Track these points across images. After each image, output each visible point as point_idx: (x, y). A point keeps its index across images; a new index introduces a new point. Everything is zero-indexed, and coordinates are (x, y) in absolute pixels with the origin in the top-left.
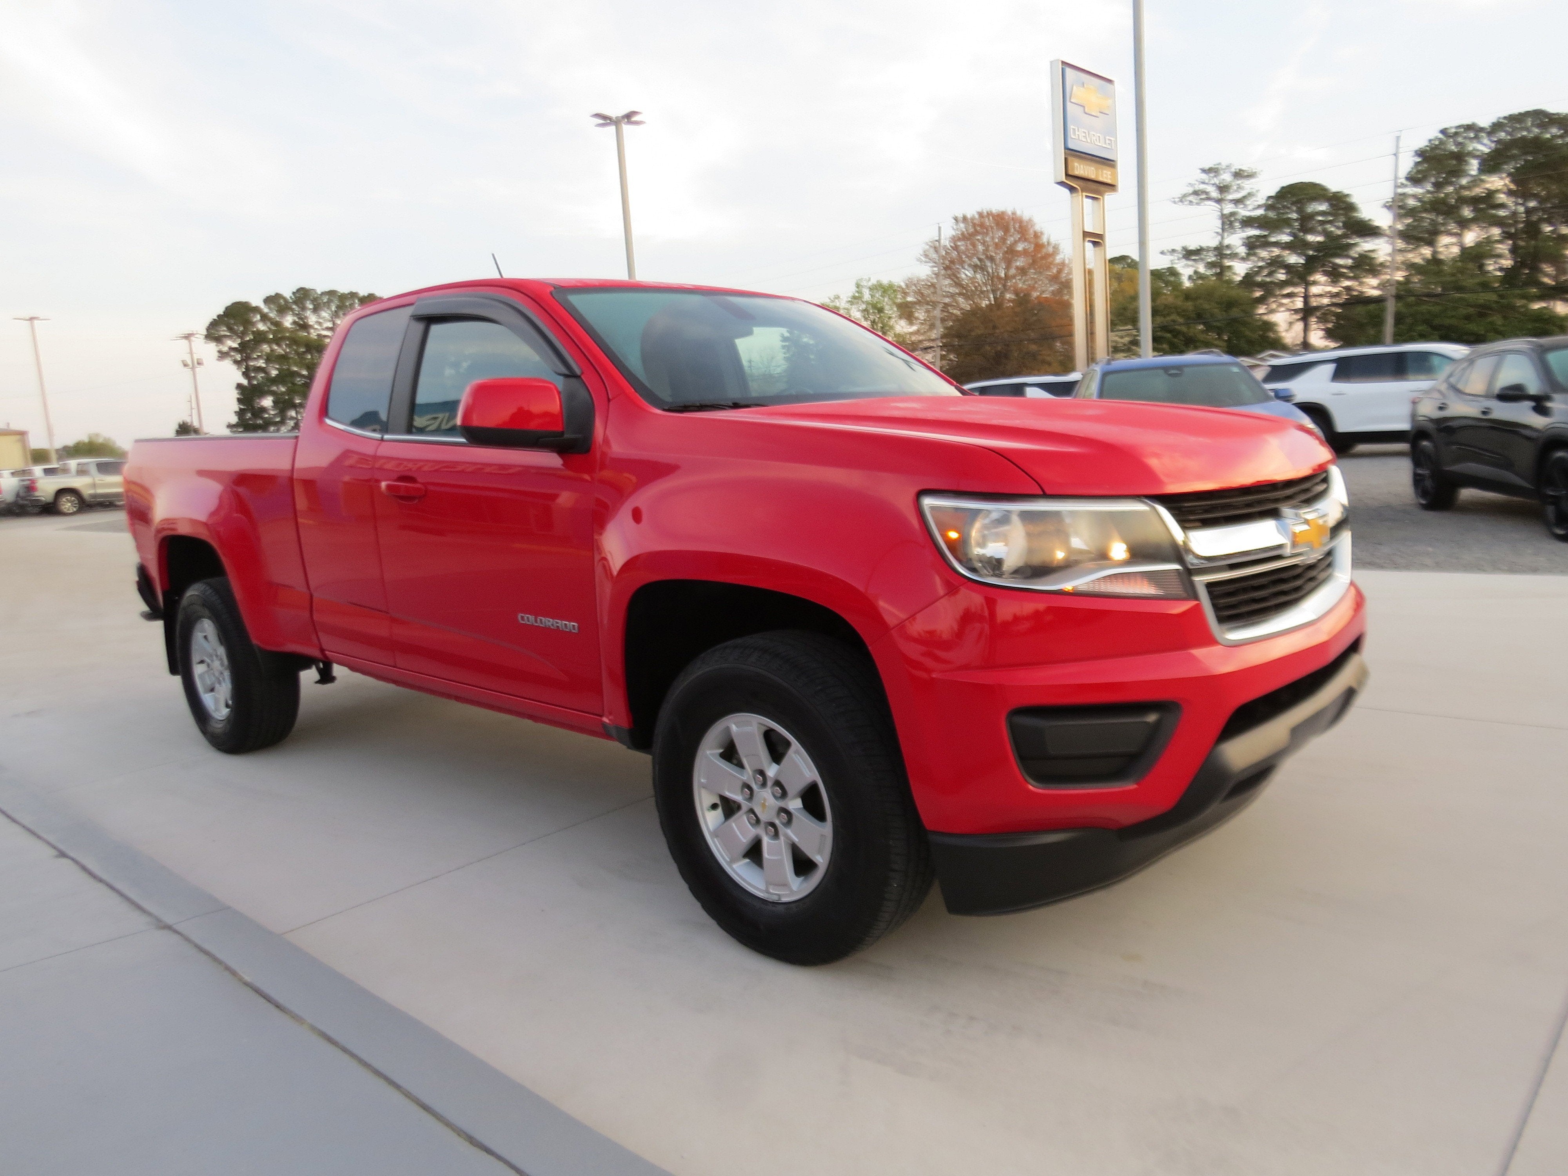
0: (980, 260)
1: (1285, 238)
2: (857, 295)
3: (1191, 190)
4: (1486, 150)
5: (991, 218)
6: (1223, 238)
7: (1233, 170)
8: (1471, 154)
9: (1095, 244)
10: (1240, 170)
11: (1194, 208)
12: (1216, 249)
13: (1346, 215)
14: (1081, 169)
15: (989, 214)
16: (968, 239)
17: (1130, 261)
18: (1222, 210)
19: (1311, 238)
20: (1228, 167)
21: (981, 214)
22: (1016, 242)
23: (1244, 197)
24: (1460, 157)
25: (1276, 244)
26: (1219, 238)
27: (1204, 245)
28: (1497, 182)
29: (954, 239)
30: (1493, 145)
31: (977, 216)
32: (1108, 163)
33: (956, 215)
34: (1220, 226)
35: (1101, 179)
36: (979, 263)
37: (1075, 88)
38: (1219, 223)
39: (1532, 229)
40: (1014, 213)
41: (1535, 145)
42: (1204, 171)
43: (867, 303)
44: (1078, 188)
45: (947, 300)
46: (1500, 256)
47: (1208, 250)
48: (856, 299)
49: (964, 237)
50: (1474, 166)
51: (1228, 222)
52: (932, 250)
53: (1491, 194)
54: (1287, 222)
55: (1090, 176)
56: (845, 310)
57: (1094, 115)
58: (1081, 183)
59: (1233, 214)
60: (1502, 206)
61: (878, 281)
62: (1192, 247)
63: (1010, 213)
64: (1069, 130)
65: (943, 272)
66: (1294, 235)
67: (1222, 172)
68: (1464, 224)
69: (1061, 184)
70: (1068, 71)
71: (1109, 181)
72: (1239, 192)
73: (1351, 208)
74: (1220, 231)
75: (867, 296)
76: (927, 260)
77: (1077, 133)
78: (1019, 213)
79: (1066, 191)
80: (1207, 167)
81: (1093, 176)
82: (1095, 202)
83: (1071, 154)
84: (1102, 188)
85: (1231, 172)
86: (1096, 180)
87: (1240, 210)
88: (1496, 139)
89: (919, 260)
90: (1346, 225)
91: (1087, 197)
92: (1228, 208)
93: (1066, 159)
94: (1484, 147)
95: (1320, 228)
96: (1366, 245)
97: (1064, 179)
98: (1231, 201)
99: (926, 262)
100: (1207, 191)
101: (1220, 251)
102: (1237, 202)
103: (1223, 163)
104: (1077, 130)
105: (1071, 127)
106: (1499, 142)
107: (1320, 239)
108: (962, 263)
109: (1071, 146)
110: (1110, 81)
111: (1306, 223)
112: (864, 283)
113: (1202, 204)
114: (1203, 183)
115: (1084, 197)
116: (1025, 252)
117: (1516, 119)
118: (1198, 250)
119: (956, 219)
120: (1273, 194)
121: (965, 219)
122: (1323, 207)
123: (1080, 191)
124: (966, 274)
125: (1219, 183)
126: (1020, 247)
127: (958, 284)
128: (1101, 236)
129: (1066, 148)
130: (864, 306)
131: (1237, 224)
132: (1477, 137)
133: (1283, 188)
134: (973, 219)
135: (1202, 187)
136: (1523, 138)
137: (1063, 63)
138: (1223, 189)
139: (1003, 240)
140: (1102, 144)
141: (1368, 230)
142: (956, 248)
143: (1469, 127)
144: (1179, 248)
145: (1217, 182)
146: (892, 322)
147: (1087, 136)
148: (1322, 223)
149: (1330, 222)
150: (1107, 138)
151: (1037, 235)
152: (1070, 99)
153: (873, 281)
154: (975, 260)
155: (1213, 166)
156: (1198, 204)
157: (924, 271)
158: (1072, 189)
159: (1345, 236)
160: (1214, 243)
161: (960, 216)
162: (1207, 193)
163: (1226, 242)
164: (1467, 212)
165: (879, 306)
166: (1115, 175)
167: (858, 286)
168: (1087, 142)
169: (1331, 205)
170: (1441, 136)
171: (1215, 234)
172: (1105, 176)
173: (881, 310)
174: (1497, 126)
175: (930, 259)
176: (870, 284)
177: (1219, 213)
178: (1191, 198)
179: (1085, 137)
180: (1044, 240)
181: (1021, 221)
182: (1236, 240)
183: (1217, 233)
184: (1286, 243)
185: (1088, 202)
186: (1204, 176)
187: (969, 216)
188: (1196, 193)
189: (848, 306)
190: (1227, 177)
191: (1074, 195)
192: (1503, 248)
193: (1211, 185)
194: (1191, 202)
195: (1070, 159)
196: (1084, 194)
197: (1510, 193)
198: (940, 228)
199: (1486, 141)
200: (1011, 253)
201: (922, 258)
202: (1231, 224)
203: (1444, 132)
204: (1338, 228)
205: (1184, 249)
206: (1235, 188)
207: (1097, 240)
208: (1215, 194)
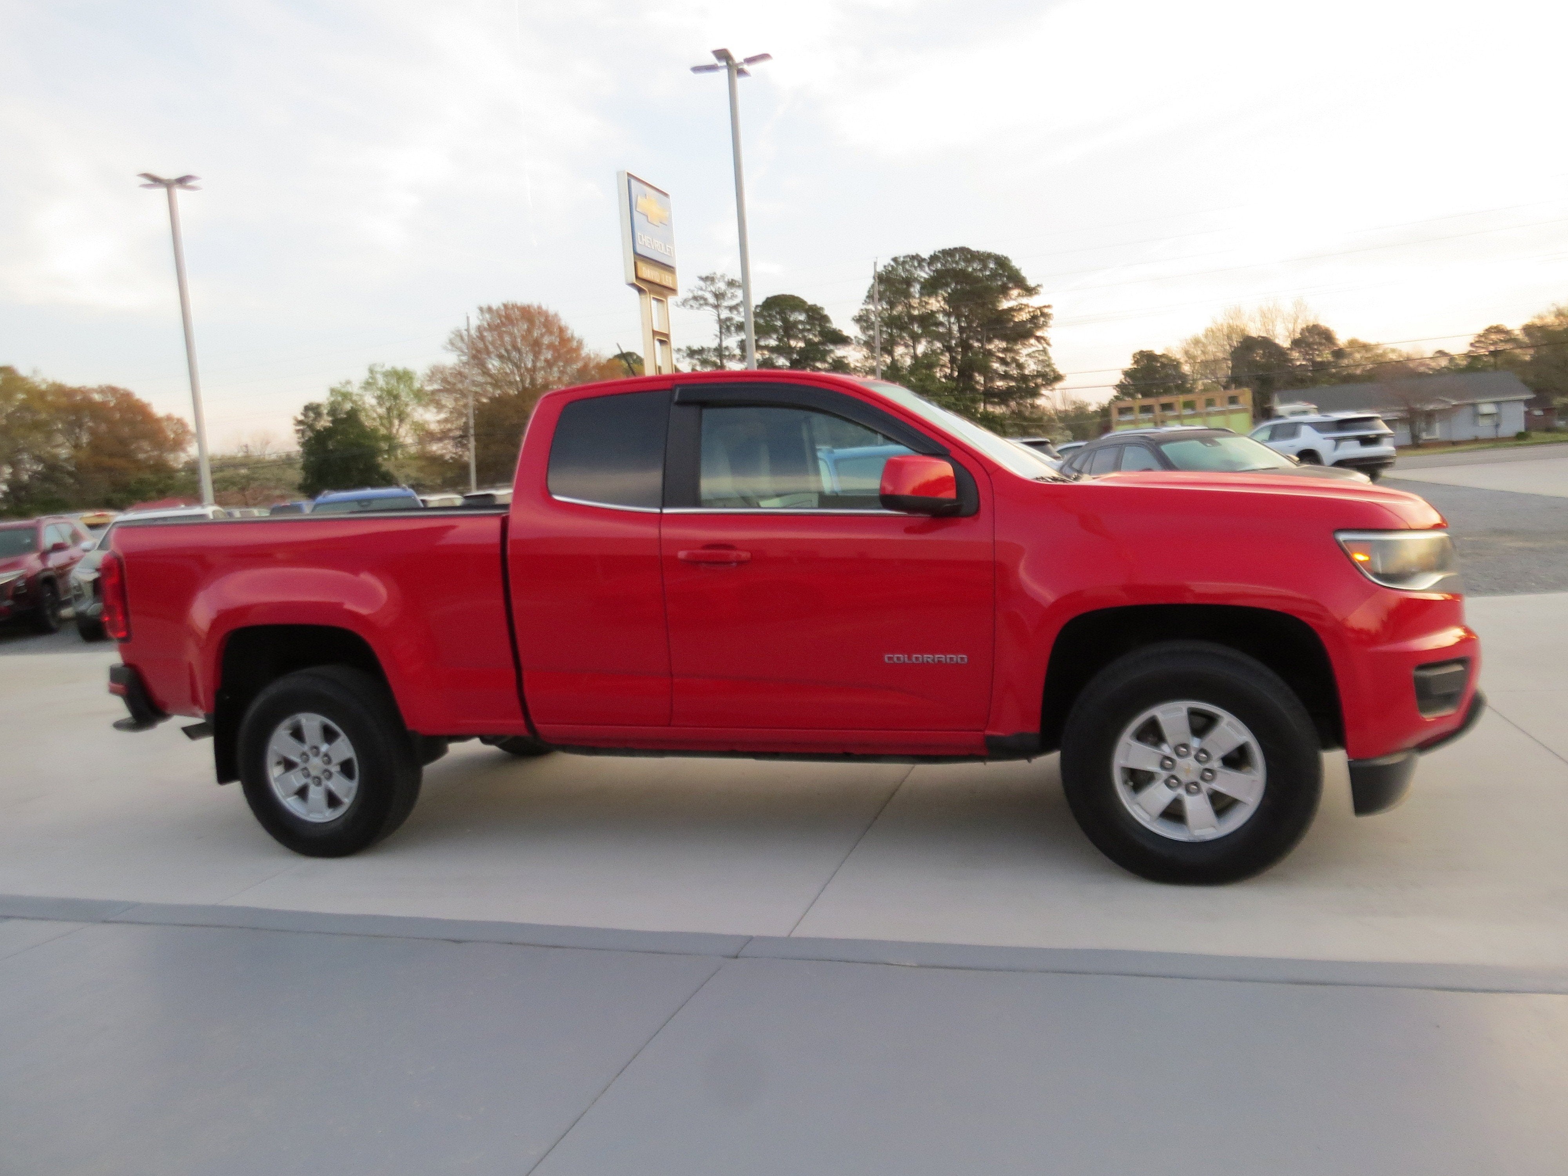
0: (507, 350)
1: (773, 342)
2: (370, 380)
3: (690, 295)
4: (926, 276)
5: (516, 310)
6: (721, 340)
7: (726, 280)
8: (916, 280)
9: (661, 342)
10: (732, 280)
11: (695, 312)
12: (716, 350)
13: (820, 325)
14: (648, 272)
15: (514, 306)
16: (495, 330)
17: (635, 357)
18: (719, 315)
19: (793, 343)
20: (723, 276)
21: (505, 306)
22: (542, 335)
23: (737, 305)
24: (909, 282)
25: (766, 347)
26: (718, 340)
27: (705, 346)
28: (935, 304)
29: (479, 329)
30: (932, 274)
31: (502, 308)
32: (669, 268)
33: (482, 306)
34: (719, 330)
35: (664, 283)
36: (506, 354)
37: (639, 198)
38: (717, 327)
39: (965, 346)
40: (540, 307)
41: (961, 276)
42: (701, 279)
43: (381, 389)
44: (647, 290)
45: (478, 389)
46: (944, 366)
47: (709, 350)
48: (368, 385)
49: (491, 328)
50: (916, 289)
51: (725, 326)
52: (458, 339)
53: (933, 314)
54: (775, 330)
55: (655, 280)
56: (358, 396)
57: (656, 224)
58: (649, 286)
59: (729, 319)
60: (941, 324)
61: (393, 368)
62: (695, 347)
63: (536, 307)
64: (636, 236)
65: (472, 361)
66: (779, 340)
67: (717, 281)
68: (916, 338)
69: (633, 285)
70: (633, 182)
71: (671, 286)
72: (733, 300)
73: (825, 319)
74: (718, 334)
75: (381, 382)
76: (454, 349)
77: (643, 240)
78: (544, 307)
79: (635, 292)
80: (704, 275)
81: (657, 280)
82: (660, 304)
83: (639, 258)
84: (665, 292)
85: (725, 282)
86: (660, 284)
87: (733, 316)
88: (934, 269)
89: (445, 348)
90: (822, 333)
91: (654, 298)
92: (725, 314)
93: (635, 263)
94: (924, 274)
95: (800, 336)
96: (840, 352)
97: (634, 281)
98: (726, 307)
99: (453, 351)
100: (705, 297)
101: (720, 351)
102: (731, 308)
103: (717, 273)
104: (643, 236)
105: (638, 234)
106: (937, 271)
107: (801, 344)
108: (488, 353)
109: (639, 250)
110: (666, 195)
111: (789, 329)
112: (378, 369)
113: (702, 309)
114: (701, 289)
115: (652, 298)
116: (551, 346)
117: (948, 253)
118: (700, 350)
119: (481, 309)
120: (760, 303)
121: (490, 309)
122: (802, 317)
123: (648, 293)
124: (493, 364)
125: (716, 291)
126: (546, 340)
127: (486, 372)
128: (667, 336)
129: (635, 253)
130: (379, 393)
131: (733, 329)
132: (920, 266)
133: (768, 299)
134: (498, 311)
135: (700, 293)
136: (954, 270)
137: (629, 174)
138: (719, 296)
139: (529, 331)
140: (663, 251)
141: (840, 339)
142: (482, 338)
143: (913, 258)
144: (684, 348)
145: (714, 290)
146: (409, 409)
147: (652, 243)
148: (804, 330)
149: (809, 330)
150: (667, 246)
151: (562, 330)
152: (636, 208)
153: (388, 367)
154: (503, 352)
155: (709, 275)
156: (698, 308)
157: (451, 360)
158: (640, 291)
159: (820, 343)
160: (714, 344)
161: (485, 306)
162: (705, 300)
163: (724, 344)
164: (916, 328)
165: (395, 392)
166: (674, 281)
167: (371, 371)
168: (652, 249)
169: (808, 316)
170: (892, 263)
171: (714, 337)
172: (665, 279)
173: (396, 397)
174: (934, 259)
175: (457, 348)
176: (384, 370)
177: (717, 318)
178: (692, 302)
179: (650, 244)
180: (569, 333)
181: (546, 315)
182: (732, 342)
183: (716, 336)
184: (772, 347)
185: (654, 303)
186: (702, 284)
187: (494, 307)
188: (695, 298)
189: (360, 392)
190: (721, 286)
191: (643, 296)
192: (945, 358)
193: (708, 292)
194: (691, 306)
195: (639, 264)
196: (652, 296)
197: (947, 314)
198: (468, 318)
199: (927, 269)
200: (536, 346)
201: (448, 346)
202: (728, 328)
203: (895, 260)
204: (815, 336)
205: (689, 348)
206: (729, 295)
207: (663, 339)
208: (712, 300)
